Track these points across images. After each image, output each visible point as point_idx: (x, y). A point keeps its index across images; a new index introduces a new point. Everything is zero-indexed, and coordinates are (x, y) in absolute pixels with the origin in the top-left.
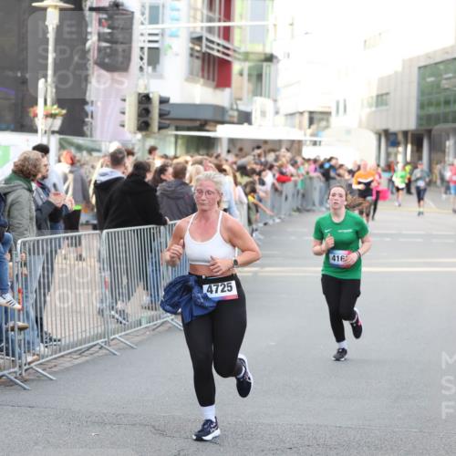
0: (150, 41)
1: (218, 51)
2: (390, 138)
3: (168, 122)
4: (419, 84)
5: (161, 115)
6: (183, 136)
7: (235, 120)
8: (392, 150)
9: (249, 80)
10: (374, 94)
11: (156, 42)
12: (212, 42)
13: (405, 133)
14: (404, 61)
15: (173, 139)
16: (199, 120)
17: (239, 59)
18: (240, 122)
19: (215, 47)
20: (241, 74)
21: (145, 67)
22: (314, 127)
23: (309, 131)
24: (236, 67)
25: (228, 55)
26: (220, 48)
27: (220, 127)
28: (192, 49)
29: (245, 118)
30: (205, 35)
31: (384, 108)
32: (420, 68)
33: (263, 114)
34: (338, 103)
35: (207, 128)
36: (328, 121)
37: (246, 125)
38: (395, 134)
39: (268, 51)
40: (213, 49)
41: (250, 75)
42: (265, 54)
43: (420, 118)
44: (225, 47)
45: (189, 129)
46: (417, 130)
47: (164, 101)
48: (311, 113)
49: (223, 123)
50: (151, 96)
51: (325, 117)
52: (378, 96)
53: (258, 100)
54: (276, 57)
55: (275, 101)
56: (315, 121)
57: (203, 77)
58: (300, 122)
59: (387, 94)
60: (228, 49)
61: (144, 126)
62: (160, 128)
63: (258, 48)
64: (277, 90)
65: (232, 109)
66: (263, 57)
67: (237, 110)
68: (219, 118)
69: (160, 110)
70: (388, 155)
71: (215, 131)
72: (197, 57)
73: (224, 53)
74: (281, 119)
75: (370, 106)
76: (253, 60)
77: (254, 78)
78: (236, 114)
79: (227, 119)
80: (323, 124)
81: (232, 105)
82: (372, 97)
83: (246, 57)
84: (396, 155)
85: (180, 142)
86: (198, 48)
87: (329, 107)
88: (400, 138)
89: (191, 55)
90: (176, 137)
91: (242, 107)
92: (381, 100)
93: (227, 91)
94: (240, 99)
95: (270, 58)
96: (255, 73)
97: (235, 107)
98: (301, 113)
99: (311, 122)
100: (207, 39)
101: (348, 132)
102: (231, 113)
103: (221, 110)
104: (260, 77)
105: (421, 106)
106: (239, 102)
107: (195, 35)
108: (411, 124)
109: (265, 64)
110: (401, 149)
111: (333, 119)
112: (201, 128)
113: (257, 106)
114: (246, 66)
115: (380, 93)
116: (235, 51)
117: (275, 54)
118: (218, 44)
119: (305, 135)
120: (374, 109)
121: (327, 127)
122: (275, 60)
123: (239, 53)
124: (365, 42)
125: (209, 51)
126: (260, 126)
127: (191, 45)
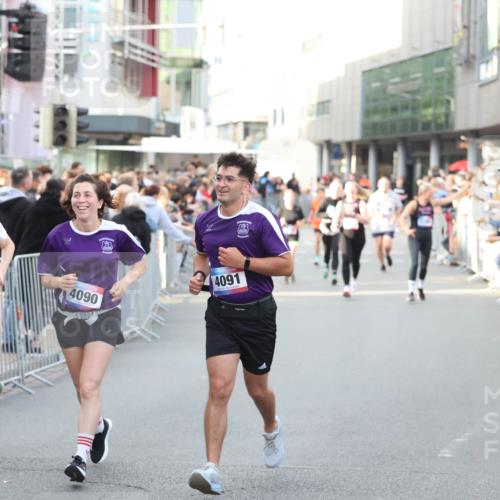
0: (66, 47)
1: (142, 57)
2: (333, 150)
3: (86, 136)
4: (364, 90)
5: (80, 128)
6: (105, 152)
7: (163, 132)
8: (335, 162)
9: (178, 88)
10: (315, 101)
11: (73, 47)
12: (136, 47)
13: (349, 144)
14: (346, 65)
15: (94, 155)
16: (123, 133)
17: (165, 66)
18: (168, 135)
19: (139, 52)
20: (168, 82)
21: (61, 75)
22: (249, 139)
23: (244, 144)
24: (162, 74)
25: (153, 61)
26: (145, 54)
27: (145, 140)
28: (114, 55)
29: (173, 130)
30: (128, 39)
31: (325, 116)
32: (364, 73)
33: (193, 125)
34: (275, 112)
35: (131, 141)
36: (264, 131)
37: (174, 138)
38: (338, 145)
39: (197, 55)
40: (136, 55)
41: (178, 83)
42: (194, 60)
43: (365, 127)
44: (149, 52)
45: (112, 143)
46: (361, 140)
47: (82, 113)
48: (246, 123)
49: (148, 135)
50: (67, 107)
51: (261, 127)
52: (319, 104)
53: (188, 110)
54: (206, 63)
55: (206, 111)
56: (251, 132)
57: (125, 85)
58: (235, 135)
59: (329, 101)
60: (153, 54)
61: (60, 140)
62: (79, 142)
63: (187, 53)
64: (208, 99)
65: (158, 120)
66: (191, 63)
67: (164, 121)
68: (144, 131)
69: (78, 122)
70: (331, 168)
71: (140, 145)
72: (120, 64)
73: (148, 59)
74: (213, 130)
75: (310, 114)
76: (181, 67)
77: (183, 87)
78: (163, 125)
79: (153, 131)
80: (260, 135)
81: (158, 116)
82: (313, 105)
83: (173, 62)
84: (339, 168)
85: (102, 157)
86: (119, 54)
87: (266, 117)
88: (344, 149)
89: (113, 62)
90: (98, 152)
91: (171, 119)
92: (323, 107)
93: (153, 100)
94: (167, 109)
95: (200, 64)
96: (183, 80)
97: (161, 118)
98: (235, 124)
99: (246, 133)
100: (130, 45)
101: (287, 144)
102: (157, 124)
103: (147, 122)
104: (188, 84)
105: (367, 113)
106: (166, 113)
107: (117, 40)
108: (355, 134)
109: (194, 71)
110: (344, 161)
111: (270, 129)
112: (124, 142)
113: (185, 116)
114: (174, 72)
115: (321, 100)
116: (160, 57)
117: (205, 59)
118: (142, 50)
119: (239, 147)
120: (314, 118)
121: (264, 138)
122: (205, 67)
123: (165, 59)
124: (304, 45)
125: (132, 57)
126: (190, 138)
127: (112, 51)
